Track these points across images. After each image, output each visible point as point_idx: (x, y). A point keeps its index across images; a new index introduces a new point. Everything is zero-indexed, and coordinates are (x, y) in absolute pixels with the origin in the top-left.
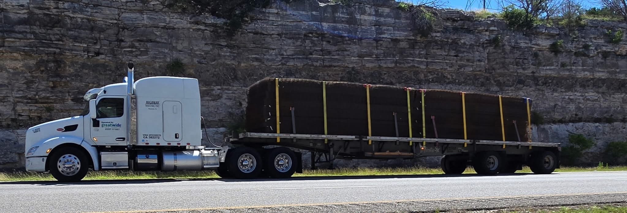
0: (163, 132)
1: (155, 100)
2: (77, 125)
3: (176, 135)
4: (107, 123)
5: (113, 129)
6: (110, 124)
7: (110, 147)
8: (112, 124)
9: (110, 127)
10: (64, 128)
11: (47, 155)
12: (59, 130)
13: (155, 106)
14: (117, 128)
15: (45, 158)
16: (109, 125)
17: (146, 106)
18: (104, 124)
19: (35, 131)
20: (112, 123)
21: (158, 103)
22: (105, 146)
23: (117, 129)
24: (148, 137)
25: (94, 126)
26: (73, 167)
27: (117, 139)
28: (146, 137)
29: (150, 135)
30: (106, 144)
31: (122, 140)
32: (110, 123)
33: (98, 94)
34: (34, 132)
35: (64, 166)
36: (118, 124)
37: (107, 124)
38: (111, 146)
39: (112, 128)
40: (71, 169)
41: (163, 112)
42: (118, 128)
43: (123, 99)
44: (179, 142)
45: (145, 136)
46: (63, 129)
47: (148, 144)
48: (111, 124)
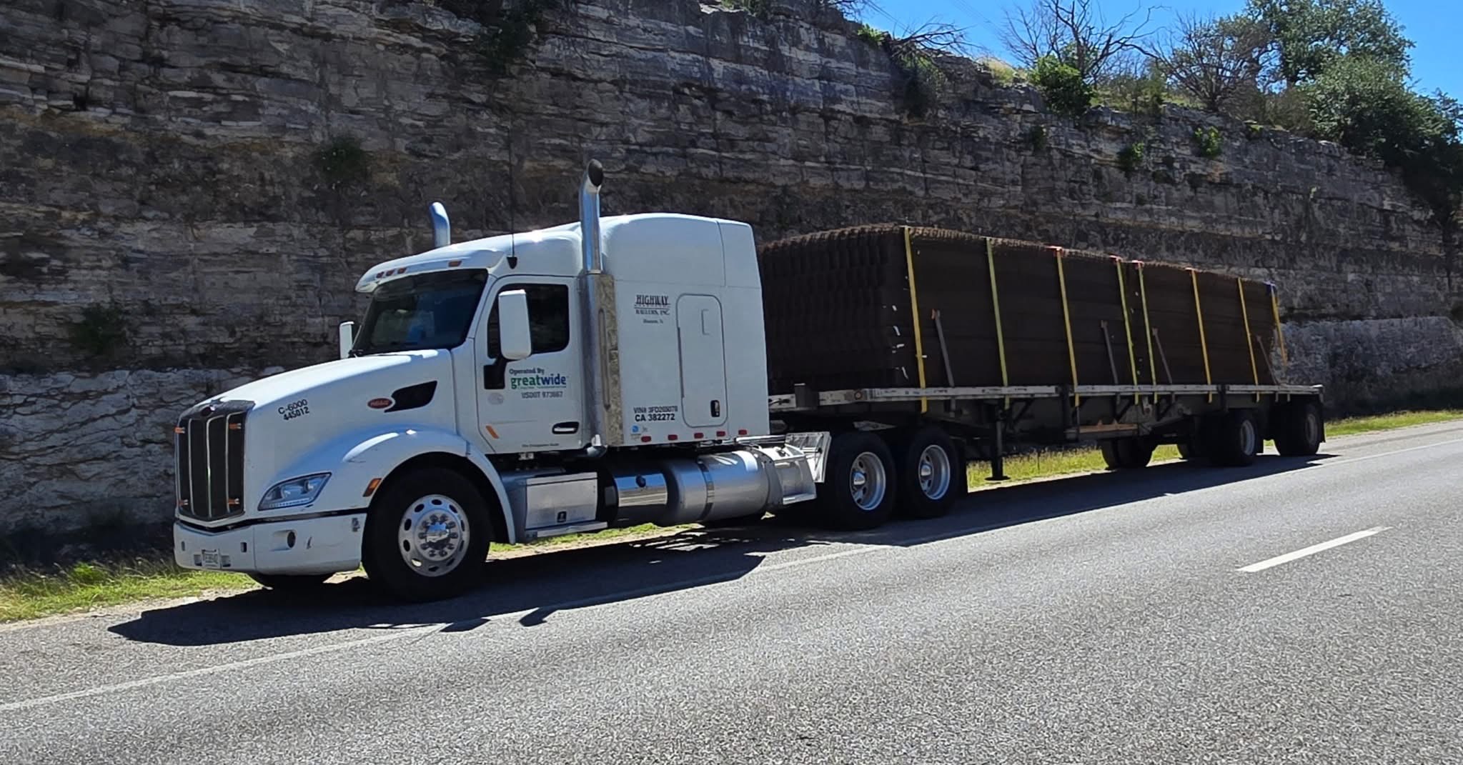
0: (683, 396)
1: (661, 294)
2: (435, 383)
3: (713, 403)
4: (526, 372)
5: (544, 394)
6: (534, 376)
7: (532, 457)
8: (540, 375)
9: (536, 389)
10: (394, 395)
11: (367, 506)
12: (377, 404)
13: (658, 311)
14: (555, 390)
15: (362, 518)
16: (533, 383)
17: (637, 312)
18: (518, 376)
19: (287, 413)
20: (539, 370)
21: (664, 302)
22: (517, 455)
23: (555, 395)
24: (646, 415)
25: (488, 386)
26: (452, 541)
27: (556, 430)
28: (643, 418)
29: (651, 409)
30: (524, 446)
31: (572, 429)
32: (533, 371)
33: (490, 271)
34: (286, 418)
35: (423, 541)
36: (558, 378)
37: (528, 376)
38: (536, 454)
39: (541, 390)
40: (446, 549)
41: (679, 329)
42: (559, 390)
43: (565, 288)
44: (721, 429)
45: (640, 413)
46: (390, 403)
47: (648, 439)
48: (538, 378)
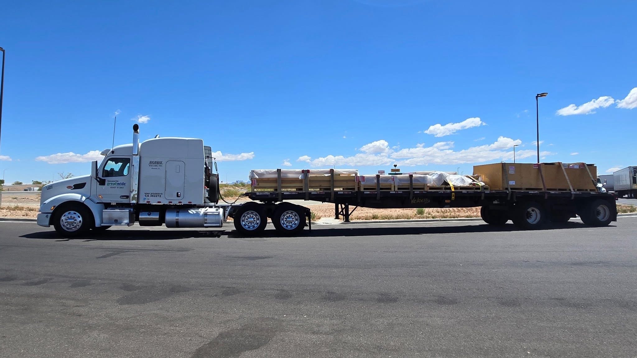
0: (165, 190)
1: (159, 160)
2: (85, 183)
3: (178, 193)
4: (112, 181)
5: (117, 187)
7: (114, 204)
8: (117, 182)
9: (115, 186)
10: (74, 186)
11: (51, 212)
13: (158, 166)
14: (121, 186)
15: (49, 215)
16: (114, 184)
18: (109, 182)
20: (117, 181)
21: (161, 163)
22: (110, 203)
23: (121, 188)
24: (149, 195)
25: (100, 184)
27: (121, 197)
29: (152, 193)
32: (115, 181)
34: (47, 189)
35: (66, 220)
36: (123, 183)
37: (113, 182)
38: (117, 203)
39: (117, 186)
41: (166, 171)
42: (123, 186)
43: (129, 159)
44: (180, 201)
45: (147, 195)
46: (72, 187)
47: (149, 202)
